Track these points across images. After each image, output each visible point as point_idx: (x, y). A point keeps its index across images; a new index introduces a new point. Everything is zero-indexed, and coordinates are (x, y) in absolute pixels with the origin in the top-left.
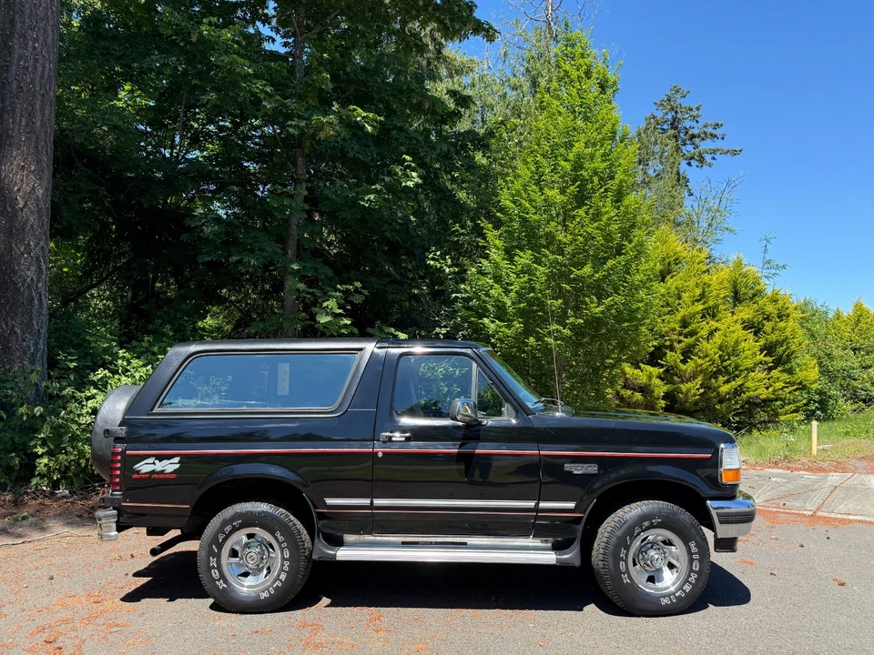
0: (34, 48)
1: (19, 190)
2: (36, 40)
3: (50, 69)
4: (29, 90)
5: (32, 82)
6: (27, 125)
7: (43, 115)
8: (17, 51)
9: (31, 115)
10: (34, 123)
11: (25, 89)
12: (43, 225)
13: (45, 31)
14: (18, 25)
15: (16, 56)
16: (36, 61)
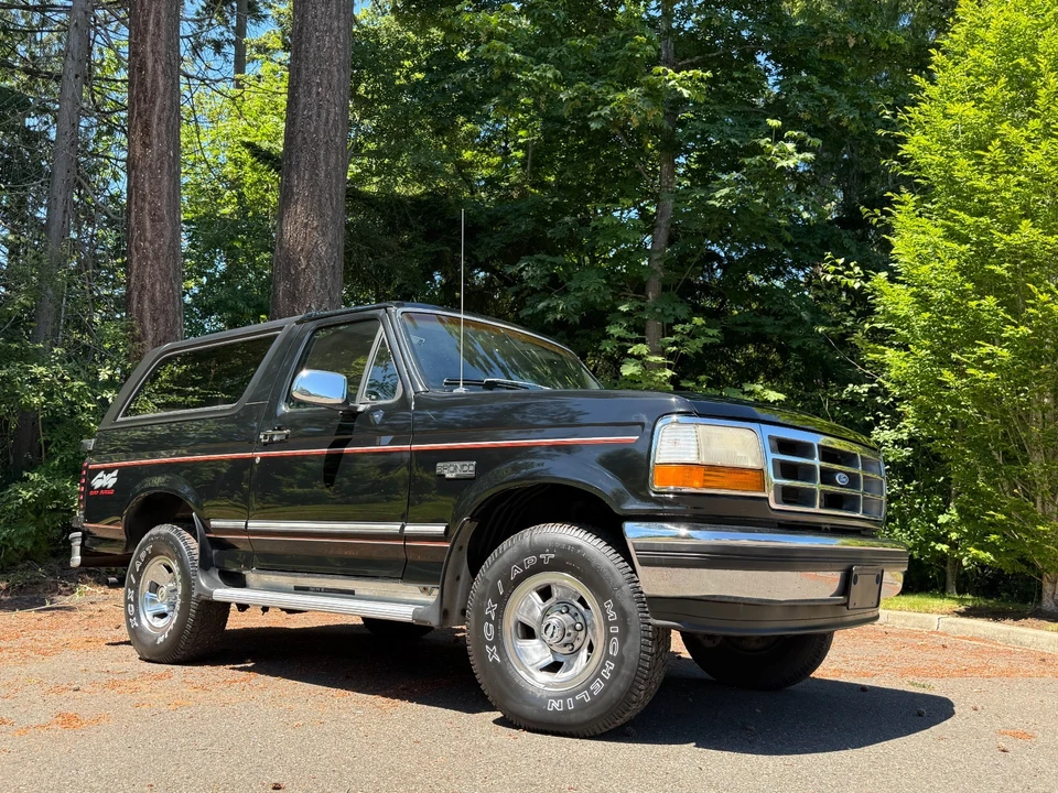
0: (318, 93)
1: (302, 250)
2: (319, 85)
3: (336, 113)
4: (313, 140)
5: (317, 130)
6: (311, 178)
7: (327, 164)
8: (303, 101)
9: (314, 166)
10: (317, 175)
11: (309, 140)
12: (326, 286)
13: (330, 72)
14: (304, 72)
15: (301, 106)
16: (320, 107)
